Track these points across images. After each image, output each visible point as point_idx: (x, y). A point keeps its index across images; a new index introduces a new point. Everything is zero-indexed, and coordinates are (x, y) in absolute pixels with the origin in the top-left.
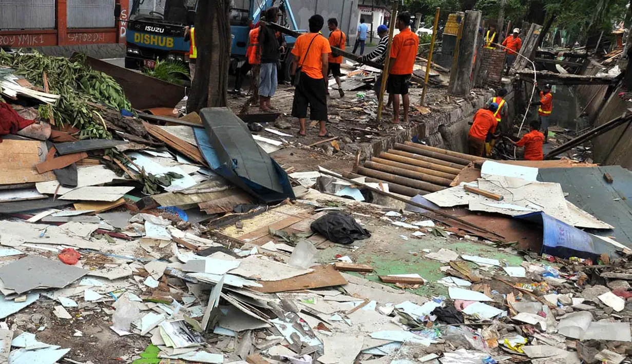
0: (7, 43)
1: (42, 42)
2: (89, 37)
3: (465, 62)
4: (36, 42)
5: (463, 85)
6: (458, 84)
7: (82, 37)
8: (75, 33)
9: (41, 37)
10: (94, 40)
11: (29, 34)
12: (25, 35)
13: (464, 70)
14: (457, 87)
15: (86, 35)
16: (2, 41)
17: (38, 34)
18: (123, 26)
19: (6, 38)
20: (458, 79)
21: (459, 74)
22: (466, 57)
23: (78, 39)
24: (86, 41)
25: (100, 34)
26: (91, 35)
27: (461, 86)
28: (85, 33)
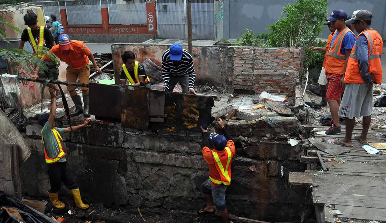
0: (74, 32)
1: (94, 32)
2: (126, 30)
4: (91, 31)
7: (120, 30)
8: (116, 27)
9: (93, 29)
10: (130, 32)
11: (86, 28)
12: (84, 28)
15: (123, 28)
16: (72, 30)
17: (92, 28)
18: (151, 23)
19: (73, 29)
23: (118, 31)
24: (124, 32)
25: (134, 28)
26: (127, 29)
28: (123, 27)
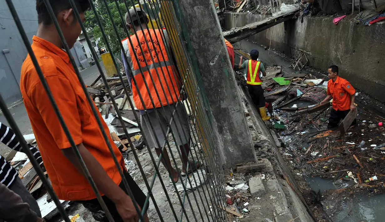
3: (218, 85)
5: (240, 140)
6: (225, 141)
13: (224, 105)
14: (226, 149)
20: (221, 131)
21: (218, 120)
22: (215, 73)
27: (235, 142)
